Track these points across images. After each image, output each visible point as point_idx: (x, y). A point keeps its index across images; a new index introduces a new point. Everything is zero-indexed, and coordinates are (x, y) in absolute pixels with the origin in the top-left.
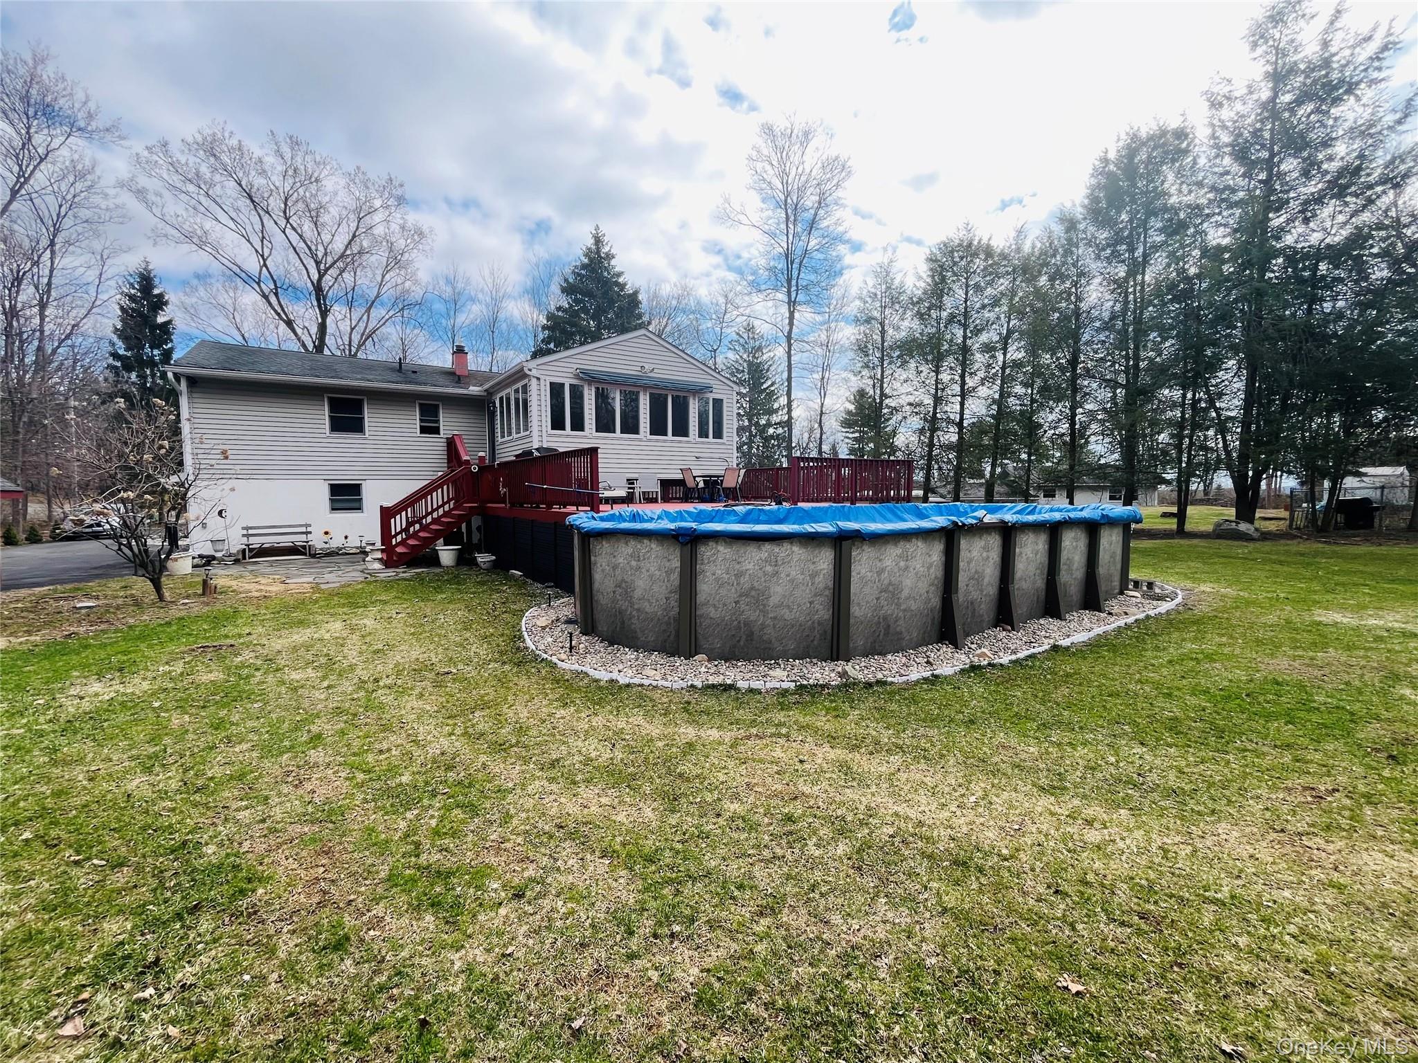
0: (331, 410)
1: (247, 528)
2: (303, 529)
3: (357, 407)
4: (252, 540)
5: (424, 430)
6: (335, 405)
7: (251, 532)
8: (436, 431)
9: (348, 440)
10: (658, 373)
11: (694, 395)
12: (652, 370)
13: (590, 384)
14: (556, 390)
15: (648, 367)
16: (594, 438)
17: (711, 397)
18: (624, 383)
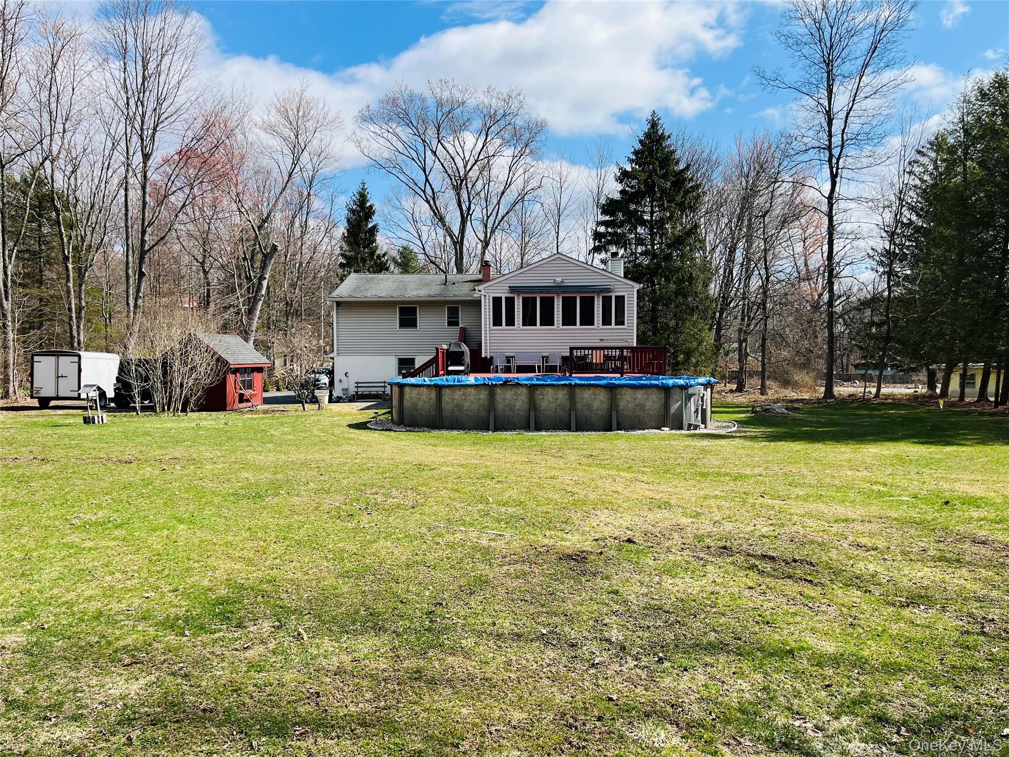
0: (401, 315)
1: (357, 383)
2: (383, 385)
3: (413, 311)
4: (359, 389)
5: (450, 324)
6: (403, 311)
7: (359, 385)
8: (457, 324)
9: (408, 332)
10: (568, 283)
11: (598, 295)
12: (562, 282)
13: (518, 295)
14: (497, 301)
15: (559, 280)
16: (522, 330)
17: (613, 295)
18: (541, 293)
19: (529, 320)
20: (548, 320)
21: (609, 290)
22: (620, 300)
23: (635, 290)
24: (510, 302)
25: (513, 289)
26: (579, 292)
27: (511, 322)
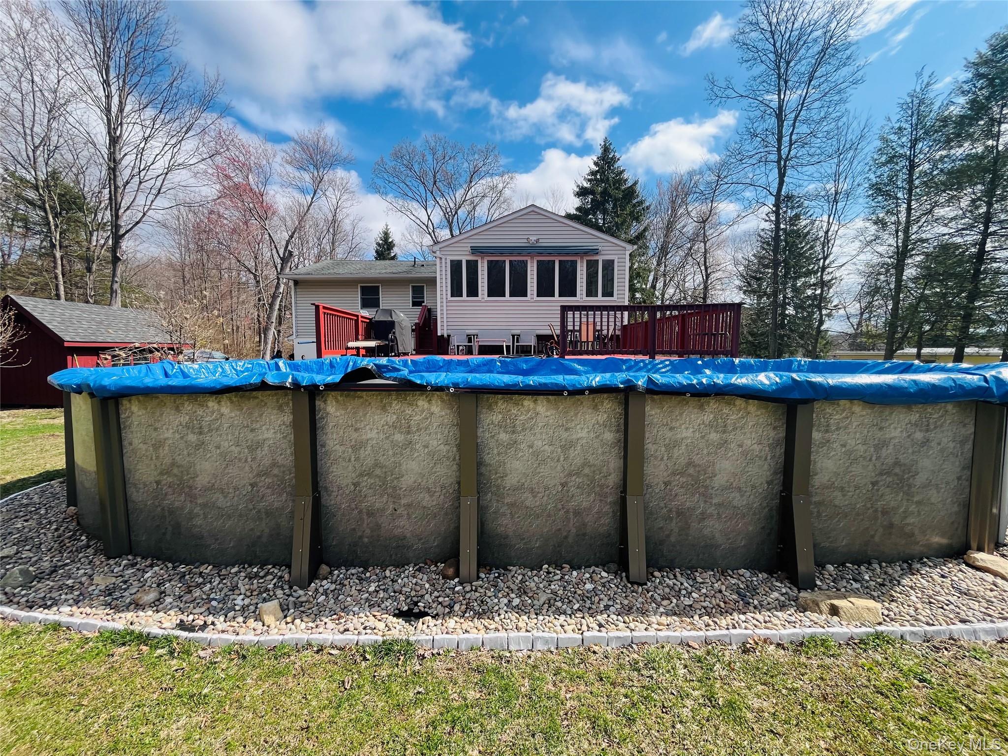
0: (363, 294)
3: (376, 291)
5: (415, 304)
6: (365, 292)
10: (545, 242)
11: (582, 258)
12: (537, 241)
13: (482, 258)
14: (456, 267)
15: (533, 238)
16: (486, 302)
17: (600, 259)
18: (511, 254)
19: (495, 290)
20: (519, 290)
21: (596, 252)
22: (609, 266)
23: (628, 253)
24: (472, 267)
25: (475, 250)
26: (559, 254)
27: (473, 291)
